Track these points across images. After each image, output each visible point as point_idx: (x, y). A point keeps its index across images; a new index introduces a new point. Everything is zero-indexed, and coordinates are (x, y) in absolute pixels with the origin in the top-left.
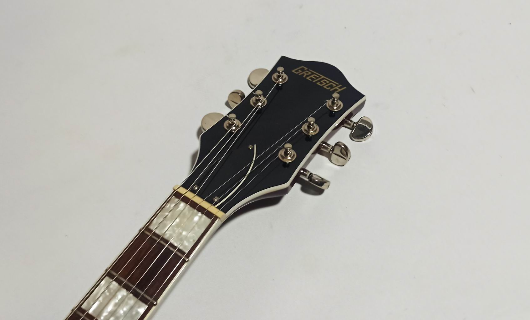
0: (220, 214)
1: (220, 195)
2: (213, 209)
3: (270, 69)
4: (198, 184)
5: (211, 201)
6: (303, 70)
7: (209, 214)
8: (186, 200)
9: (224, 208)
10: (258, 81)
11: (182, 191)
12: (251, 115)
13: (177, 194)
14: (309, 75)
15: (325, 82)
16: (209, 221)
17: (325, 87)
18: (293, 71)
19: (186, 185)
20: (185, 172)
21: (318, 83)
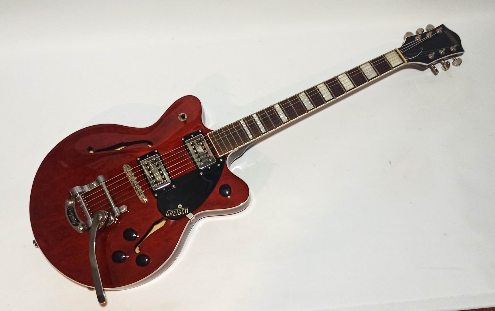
0: (406, 62)
1: (408, 57)
2: (405, 60)
3: (435, 27)
4: (403, 51)
5: (405, 57)
6: (448, 32)
7: (403, 60)
8: (398, 53)
9: (408, 61)
10: (431, 28)
11: (398, 50)
12: (424, 39)
13: (396, 51)
14: (449, 35)
15: (453, 40)
16: (402, 62)
17: (453, 42)
18: (445, 31)
19: (399, 49)
20: (400, 46)
21: (451, 40)
